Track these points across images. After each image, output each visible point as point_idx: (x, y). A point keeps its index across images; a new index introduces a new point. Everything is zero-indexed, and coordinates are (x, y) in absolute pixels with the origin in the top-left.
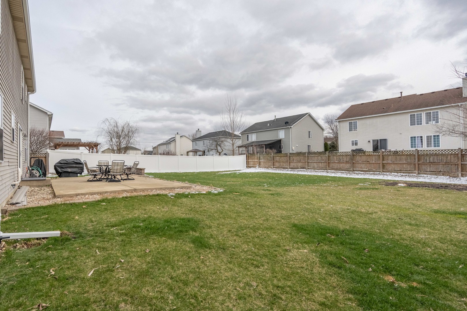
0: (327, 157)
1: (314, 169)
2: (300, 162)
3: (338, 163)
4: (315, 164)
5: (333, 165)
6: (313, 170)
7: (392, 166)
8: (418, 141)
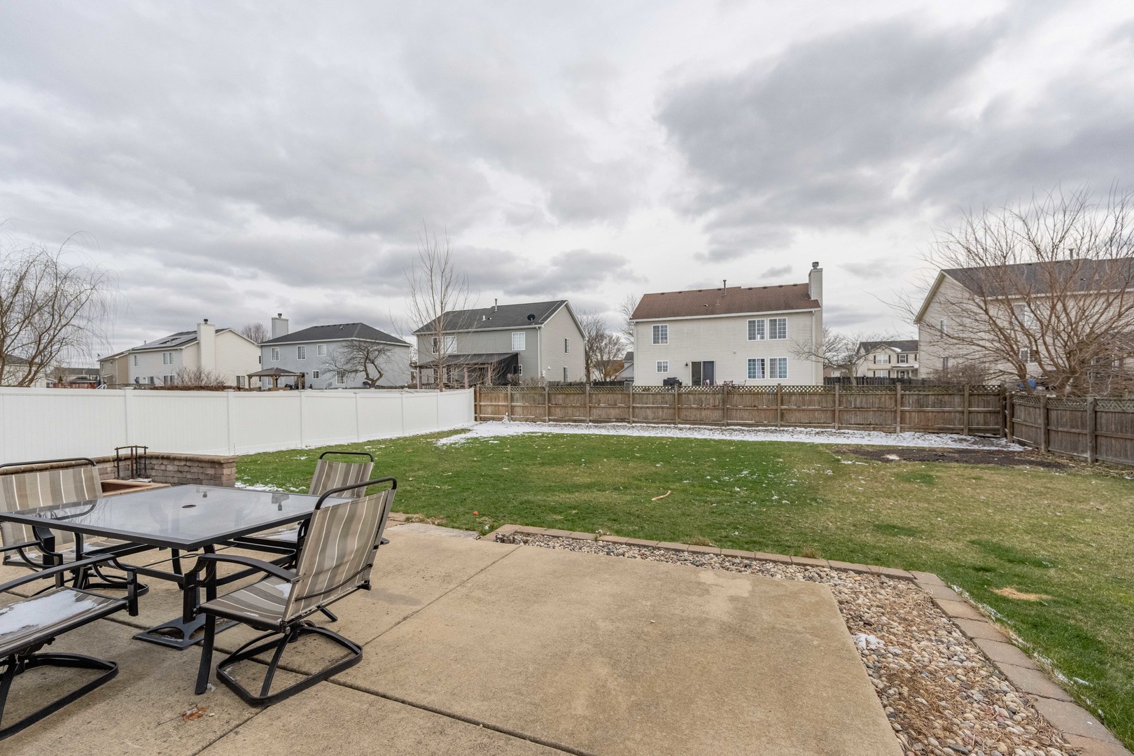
0: (676, 397)
1: (646, 423)
2: (614, 406)
3: (697, 409)
4: (649, 412)
5: (688, 413)
6: (645, 425)
7: (797, 414)
8: (758, 366)
